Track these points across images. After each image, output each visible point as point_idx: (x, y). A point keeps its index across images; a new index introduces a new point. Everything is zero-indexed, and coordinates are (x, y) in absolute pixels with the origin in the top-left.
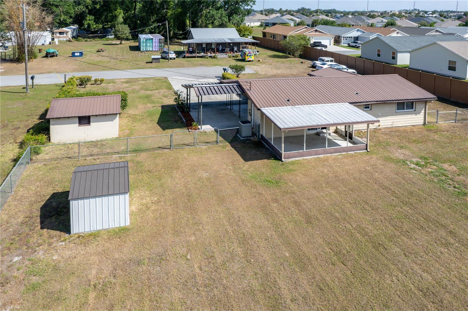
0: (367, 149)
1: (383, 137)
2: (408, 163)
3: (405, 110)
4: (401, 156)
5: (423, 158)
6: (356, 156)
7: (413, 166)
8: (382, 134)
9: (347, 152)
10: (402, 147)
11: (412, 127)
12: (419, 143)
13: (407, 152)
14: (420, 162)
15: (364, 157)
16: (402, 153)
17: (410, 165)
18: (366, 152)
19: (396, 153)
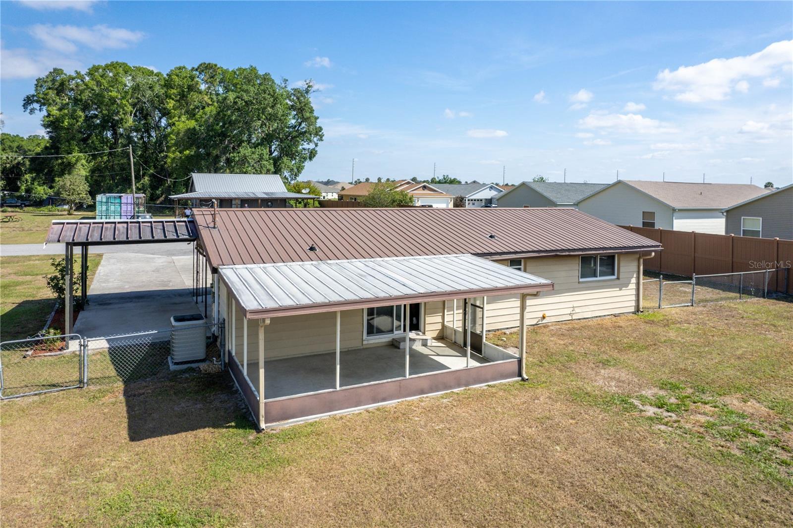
0: (520, 375)
1: (555, 344)
2: (636, 402)
3: (599, 278)
4: (611, 386)
5: (669, 386)
6: (493, 395)
7: (651, 411)
8: (553, 335)
9: (466, 385)
10: (605, 364)
11: (614, 319)
12: (641, 349)
13: (623, 375)
14: (663, 397)
15: (515, 396)
16: (612, 379)
17: (643, 409)
18: (517, 382)
19: (597, 378)
